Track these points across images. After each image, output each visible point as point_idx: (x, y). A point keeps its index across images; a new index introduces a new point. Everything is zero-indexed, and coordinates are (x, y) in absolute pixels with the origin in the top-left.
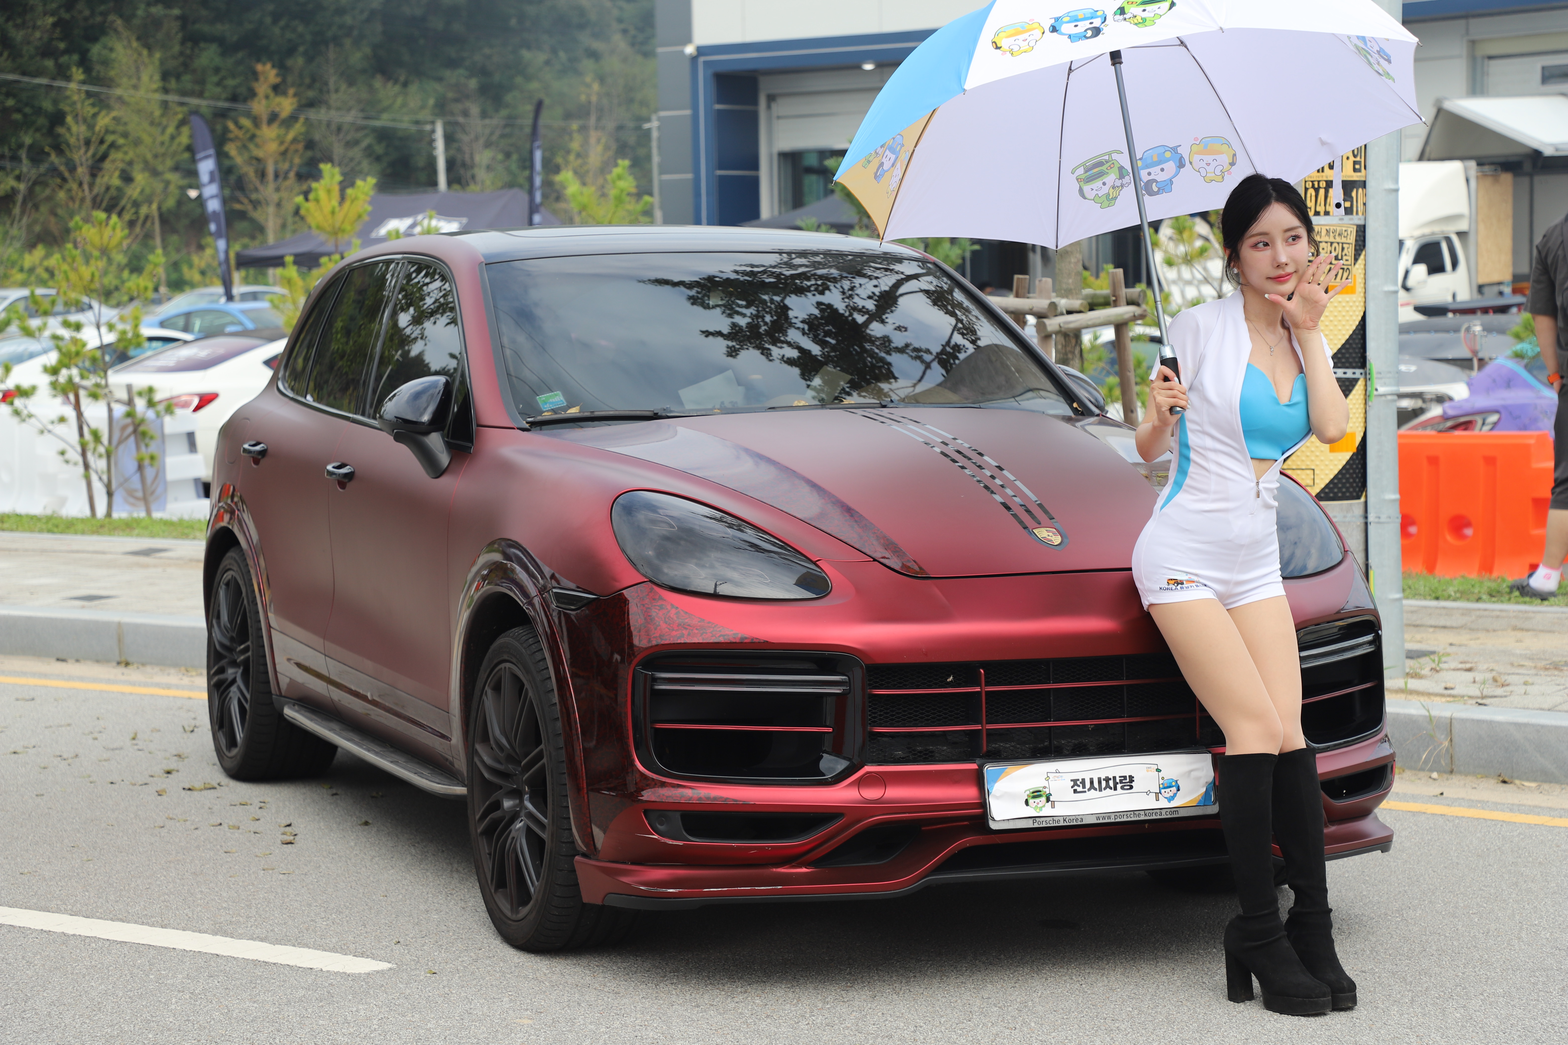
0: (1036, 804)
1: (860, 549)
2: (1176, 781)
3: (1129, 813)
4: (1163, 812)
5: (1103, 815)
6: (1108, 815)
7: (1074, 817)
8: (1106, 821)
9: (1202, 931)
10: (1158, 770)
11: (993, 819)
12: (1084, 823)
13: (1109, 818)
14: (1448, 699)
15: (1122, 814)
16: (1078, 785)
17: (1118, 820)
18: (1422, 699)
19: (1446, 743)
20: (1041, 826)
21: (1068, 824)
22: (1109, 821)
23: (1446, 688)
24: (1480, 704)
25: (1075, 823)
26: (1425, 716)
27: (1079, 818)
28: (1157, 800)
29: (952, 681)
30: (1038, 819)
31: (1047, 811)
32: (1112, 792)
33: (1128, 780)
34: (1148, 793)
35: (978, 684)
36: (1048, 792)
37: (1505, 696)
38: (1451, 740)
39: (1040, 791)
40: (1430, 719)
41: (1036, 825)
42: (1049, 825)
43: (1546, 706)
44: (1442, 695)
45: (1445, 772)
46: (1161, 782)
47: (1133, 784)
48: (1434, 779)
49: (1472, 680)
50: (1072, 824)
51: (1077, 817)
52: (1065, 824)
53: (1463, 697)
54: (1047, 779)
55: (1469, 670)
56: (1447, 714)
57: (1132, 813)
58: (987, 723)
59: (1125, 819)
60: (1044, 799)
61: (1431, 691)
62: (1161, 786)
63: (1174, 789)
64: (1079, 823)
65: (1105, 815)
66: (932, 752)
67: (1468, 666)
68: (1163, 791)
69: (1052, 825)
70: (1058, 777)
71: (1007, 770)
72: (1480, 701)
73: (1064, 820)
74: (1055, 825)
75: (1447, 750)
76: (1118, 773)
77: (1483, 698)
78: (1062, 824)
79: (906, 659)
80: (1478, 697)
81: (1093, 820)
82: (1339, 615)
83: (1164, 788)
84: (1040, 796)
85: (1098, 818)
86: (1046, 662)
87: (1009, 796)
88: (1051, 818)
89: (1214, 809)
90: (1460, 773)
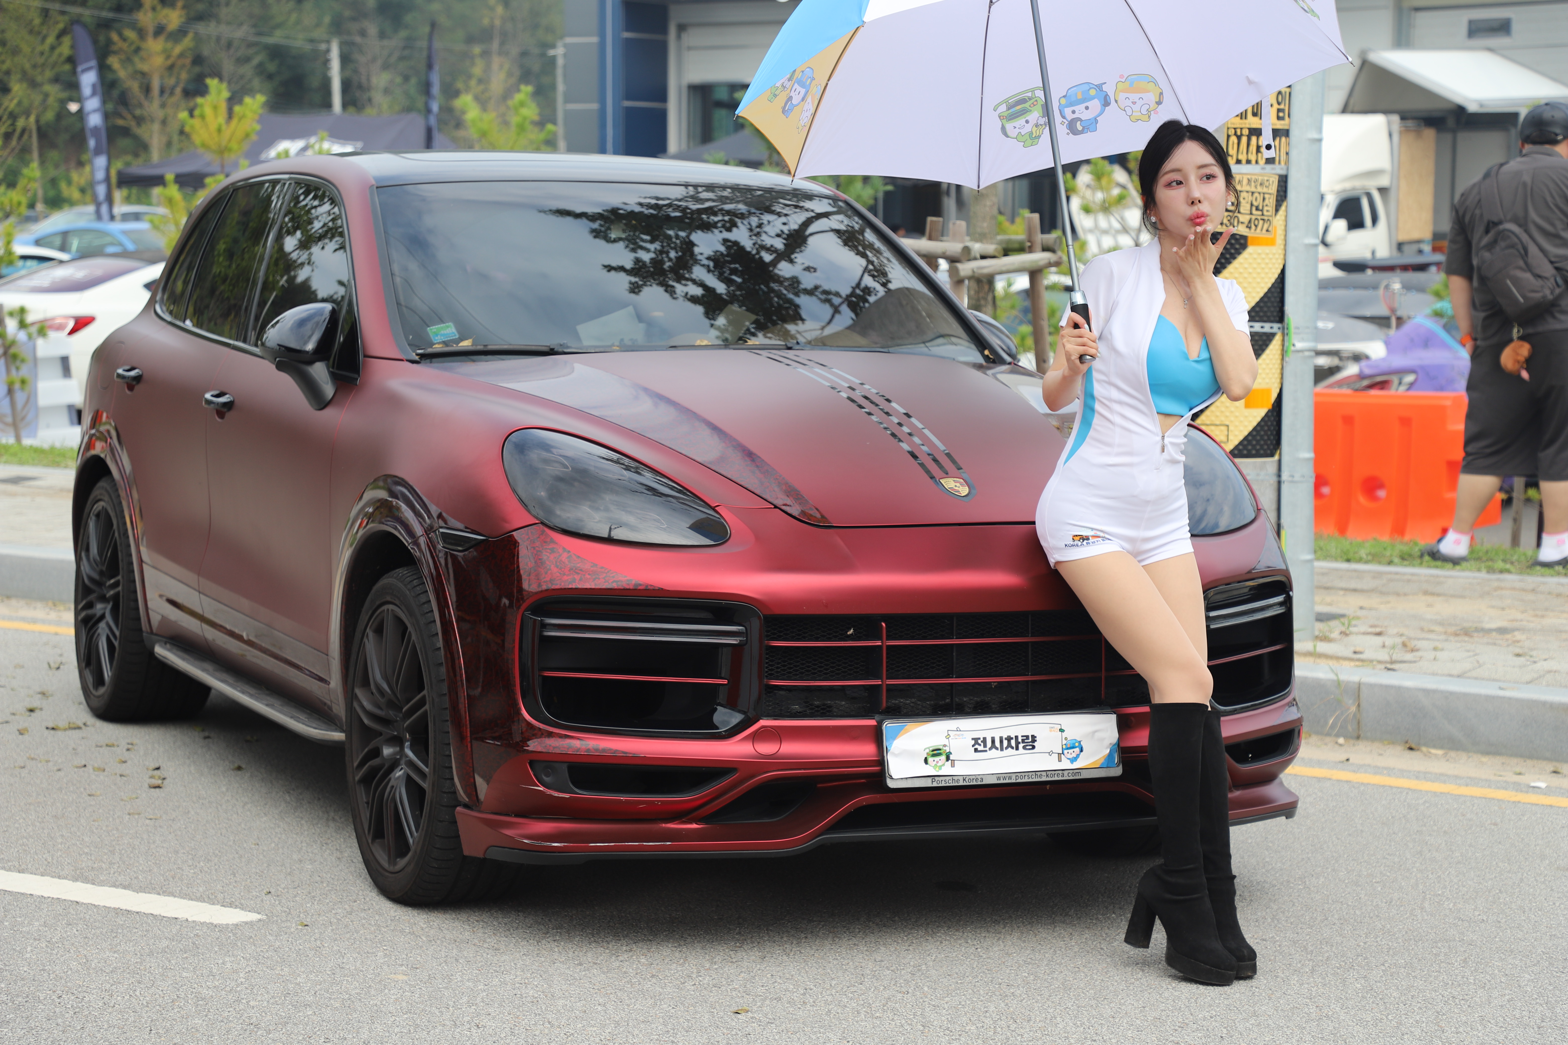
0: (935, 763)
1: (761, 495)
2: (1080, 742)
3: (1030, 774)
4: (1066, 773)
5: (1003, 775)
6: (1009, 775)
7: (974, 777)
8: (1007, 781)
9: (1102, 895)
10: (1062, 730)
11: (891, 777)
12: (984, 783)
13: (1010, 778)
14: (1357, 663)
15: (1023, 774)
16: (979, 744)
17: (1019, 781)
18: (1332, 663)
19: (1353, 709)
20: (940, 785)
21: (968, 784)
22: (1010, 781)
23: (1355, 652)
24: (1389, 669)
25: (975, 783)
26: (1333, 681)
27: (979, 777)
28: (1060, 760)
29: (852, 634)
30: (937, 778)
31: (947, 770)
32: (1014, 752)
33: (1030, 740)
34: (1050, 753)
35: (879, 638)
36: (948, 751)
37: (1415, 662)
38: (1359, 705)
39: (940, 750)
40: (1338, 683)
41: (935, 785)
42: (948, 785)
43: (1455, 672)
44: (1351, 660)
45: (1352, 738)
46: (1064, 742)
47: (1035, 744)
48: (1341, 745)
49: (1381, 644)
50: (971, 784)
51: (977, 777)
52: (965, 784)
53: (1371, 661)
54: (948, 737)
55: (1379, 634)
56: (1355, 678)
57: (1034, 773)
58: (887, 679)
59: (1026, 780)
60: (943, 757)
61: (1340, 654)
62: (1064, 747)
63: (1077, 750)
64: (979, 783)
65: (1005, 775)
66: (830, 707)
67: (1378, 630)
68: (1066, 752)
69: (951, 785)
70: (958, 735)
71: (906, 727)
72: (1389, 666)
73: (964, 780)
74: (954, 784)
75: (1354, 715)
76: (1020, 732)
77: (1392, 662)
78: (961, 783)
79: (805, 611)
80: (1386, 662)
81: (993, 781)
82: (1250, 575)
83: (1067, 749)
84: (940, 754)
85: (999, 778)
86: (950, 617)
87: (909, 754)
88: (950, 778)
89: (1117, 771)
90: (1367, 739)
